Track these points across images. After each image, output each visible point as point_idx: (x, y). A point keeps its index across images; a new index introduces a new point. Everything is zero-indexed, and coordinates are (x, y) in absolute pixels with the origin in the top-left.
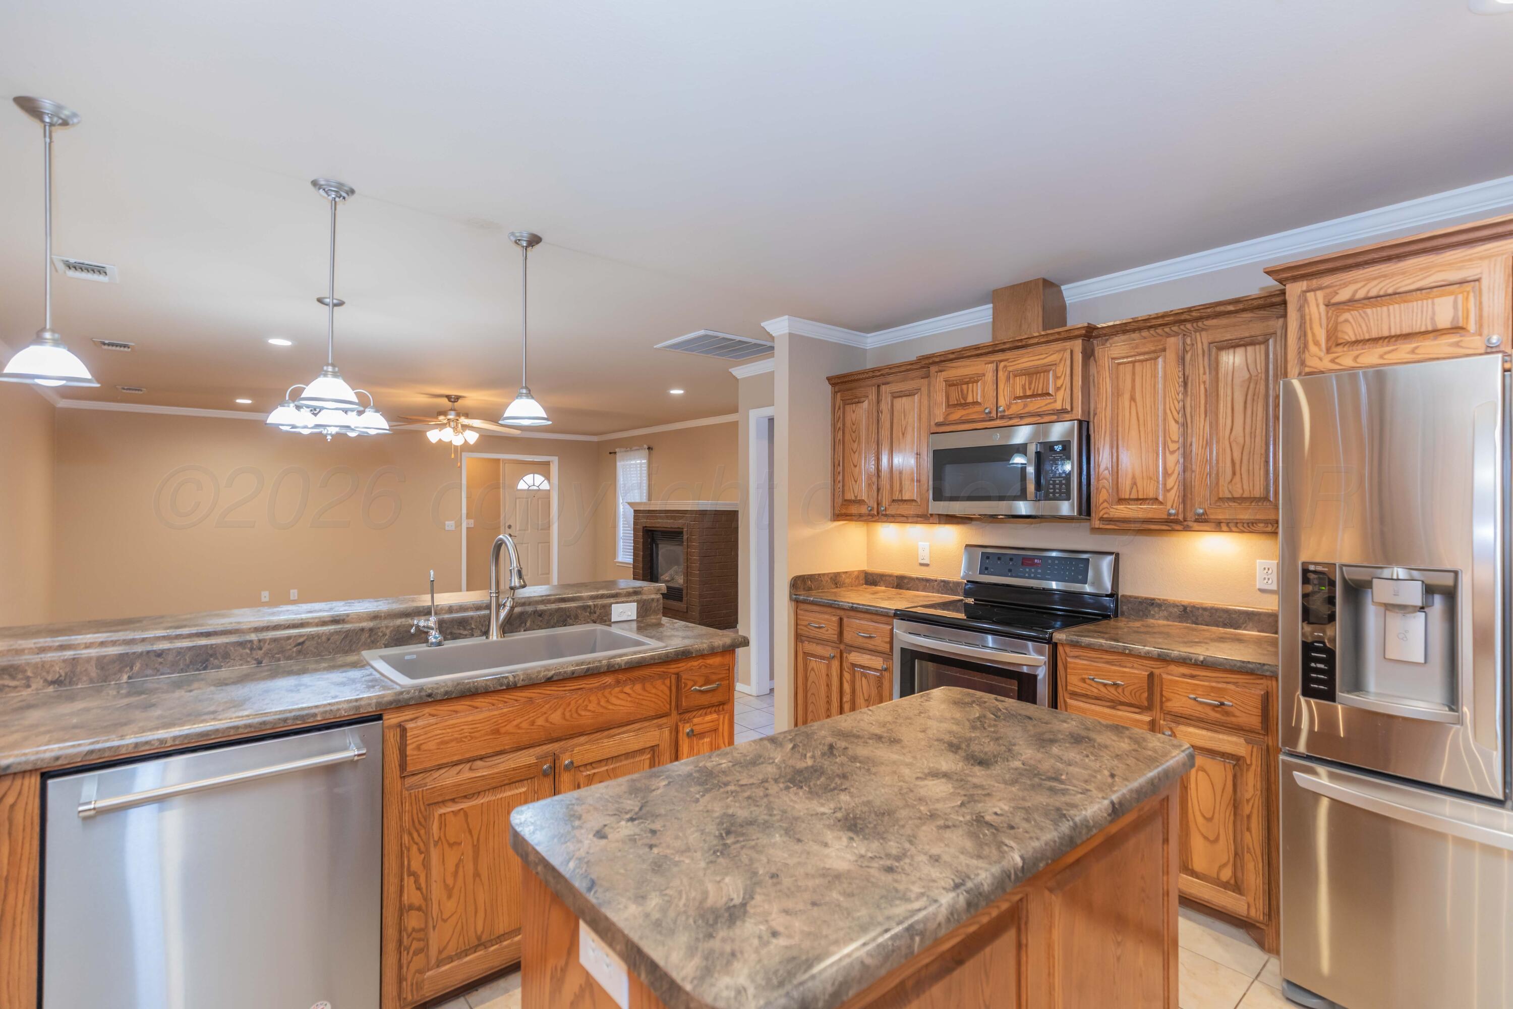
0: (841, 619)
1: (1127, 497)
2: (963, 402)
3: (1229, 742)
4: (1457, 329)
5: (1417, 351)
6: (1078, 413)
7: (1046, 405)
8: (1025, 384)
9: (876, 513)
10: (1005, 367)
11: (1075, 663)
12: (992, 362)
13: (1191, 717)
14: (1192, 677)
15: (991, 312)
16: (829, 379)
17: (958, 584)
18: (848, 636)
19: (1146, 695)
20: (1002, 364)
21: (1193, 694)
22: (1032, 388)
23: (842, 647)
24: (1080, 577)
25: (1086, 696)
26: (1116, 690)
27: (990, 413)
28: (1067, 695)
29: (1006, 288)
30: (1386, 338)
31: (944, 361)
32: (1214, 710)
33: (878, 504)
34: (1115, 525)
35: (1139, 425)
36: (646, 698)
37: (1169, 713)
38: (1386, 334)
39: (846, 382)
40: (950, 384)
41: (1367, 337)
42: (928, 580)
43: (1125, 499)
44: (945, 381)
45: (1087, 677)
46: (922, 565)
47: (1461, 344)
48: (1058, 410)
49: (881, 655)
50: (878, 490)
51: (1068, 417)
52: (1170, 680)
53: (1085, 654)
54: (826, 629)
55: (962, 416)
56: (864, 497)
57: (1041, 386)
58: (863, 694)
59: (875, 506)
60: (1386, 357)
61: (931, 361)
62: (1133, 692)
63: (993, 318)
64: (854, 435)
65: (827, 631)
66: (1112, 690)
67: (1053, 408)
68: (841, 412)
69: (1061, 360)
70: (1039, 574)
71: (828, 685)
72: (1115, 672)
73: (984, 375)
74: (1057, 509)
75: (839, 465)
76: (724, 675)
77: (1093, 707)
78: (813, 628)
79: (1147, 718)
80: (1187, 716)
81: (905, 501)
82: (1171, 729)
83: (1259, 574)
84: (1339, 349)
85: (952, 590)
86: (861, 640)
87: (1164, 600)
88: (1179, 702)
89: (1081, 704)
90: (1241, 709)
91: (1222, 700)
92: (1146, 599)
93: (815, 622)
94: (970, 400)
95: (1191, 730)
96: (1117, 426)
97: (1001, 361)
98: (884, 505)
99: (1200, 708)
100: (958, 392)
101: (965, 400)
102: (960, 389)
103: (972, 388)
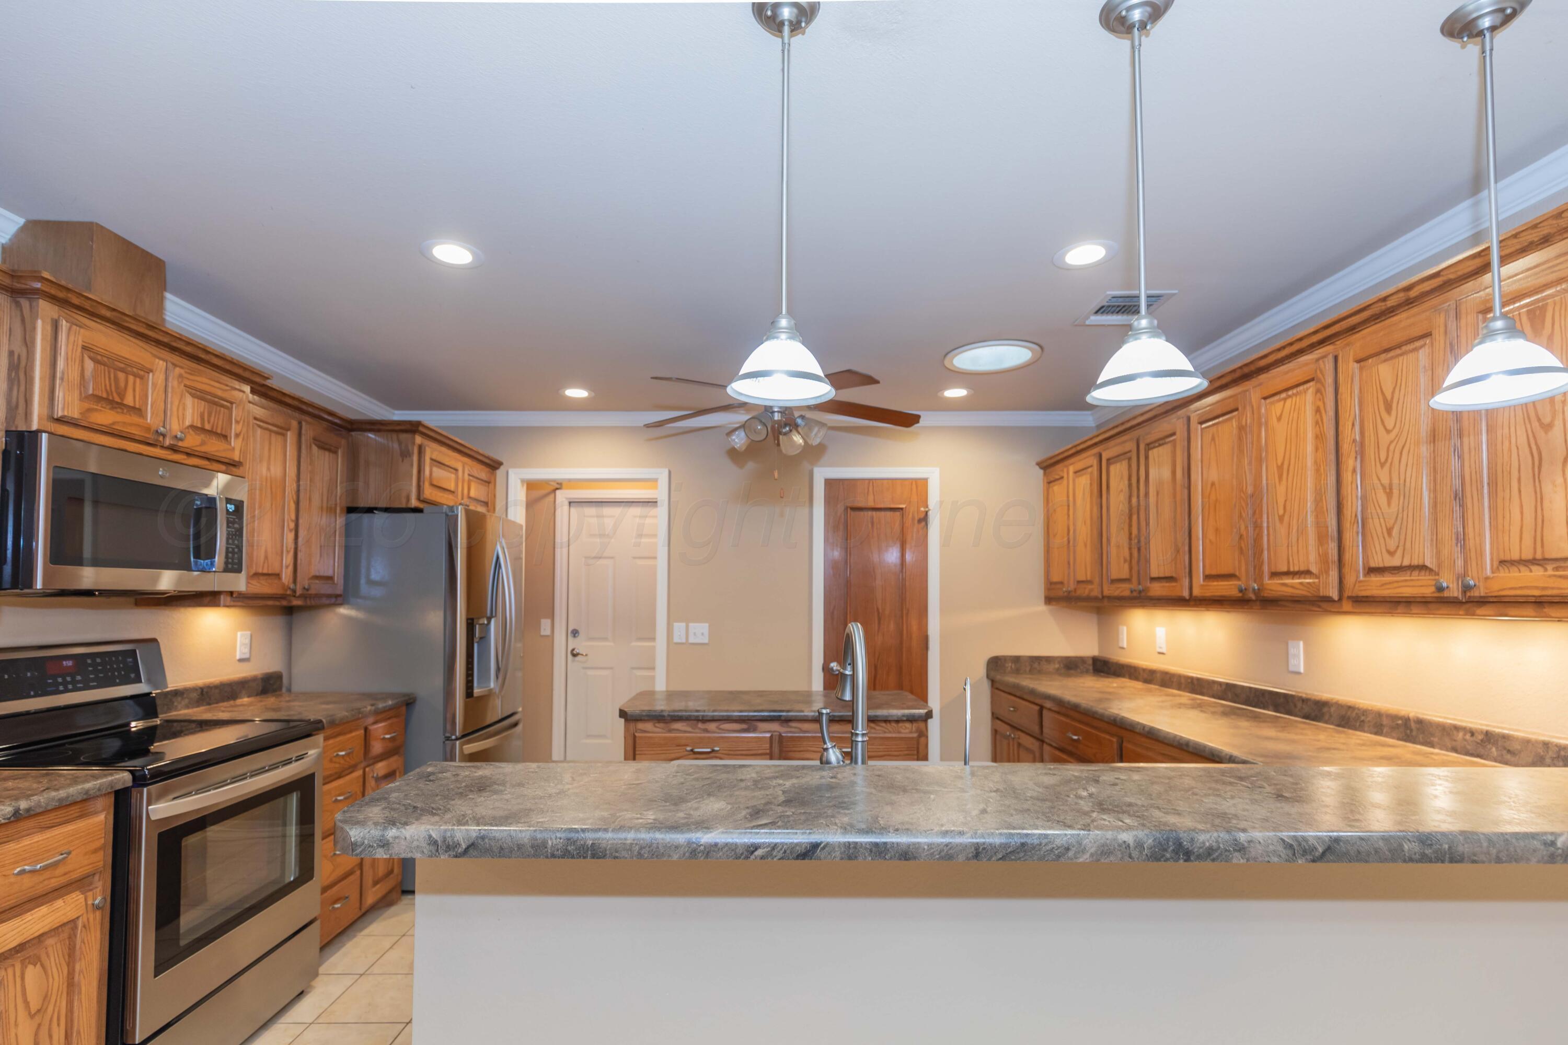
1: (260, 571)
2: (117, 399)
7: (224, 450)
8: (204, 412)
10: (178, 376)
12: (159, 357)
20: (174, 371)
22: (211, 422)
40: (94, 357)
43: (258, 574)
44: (86, 345)
48: (234, 461)
55: (114, 423)
57: (220, 423)
58: (26, 1003)
67: (231, 457)
69: (240, 402)
73: (148, 371)
83: (239, 645)
84: (431, 487)
94: (129, 400)
97: (172, 364)
100: (110, 378)
101: (122, 399)
102: (112, 376)
103: (134, 383)
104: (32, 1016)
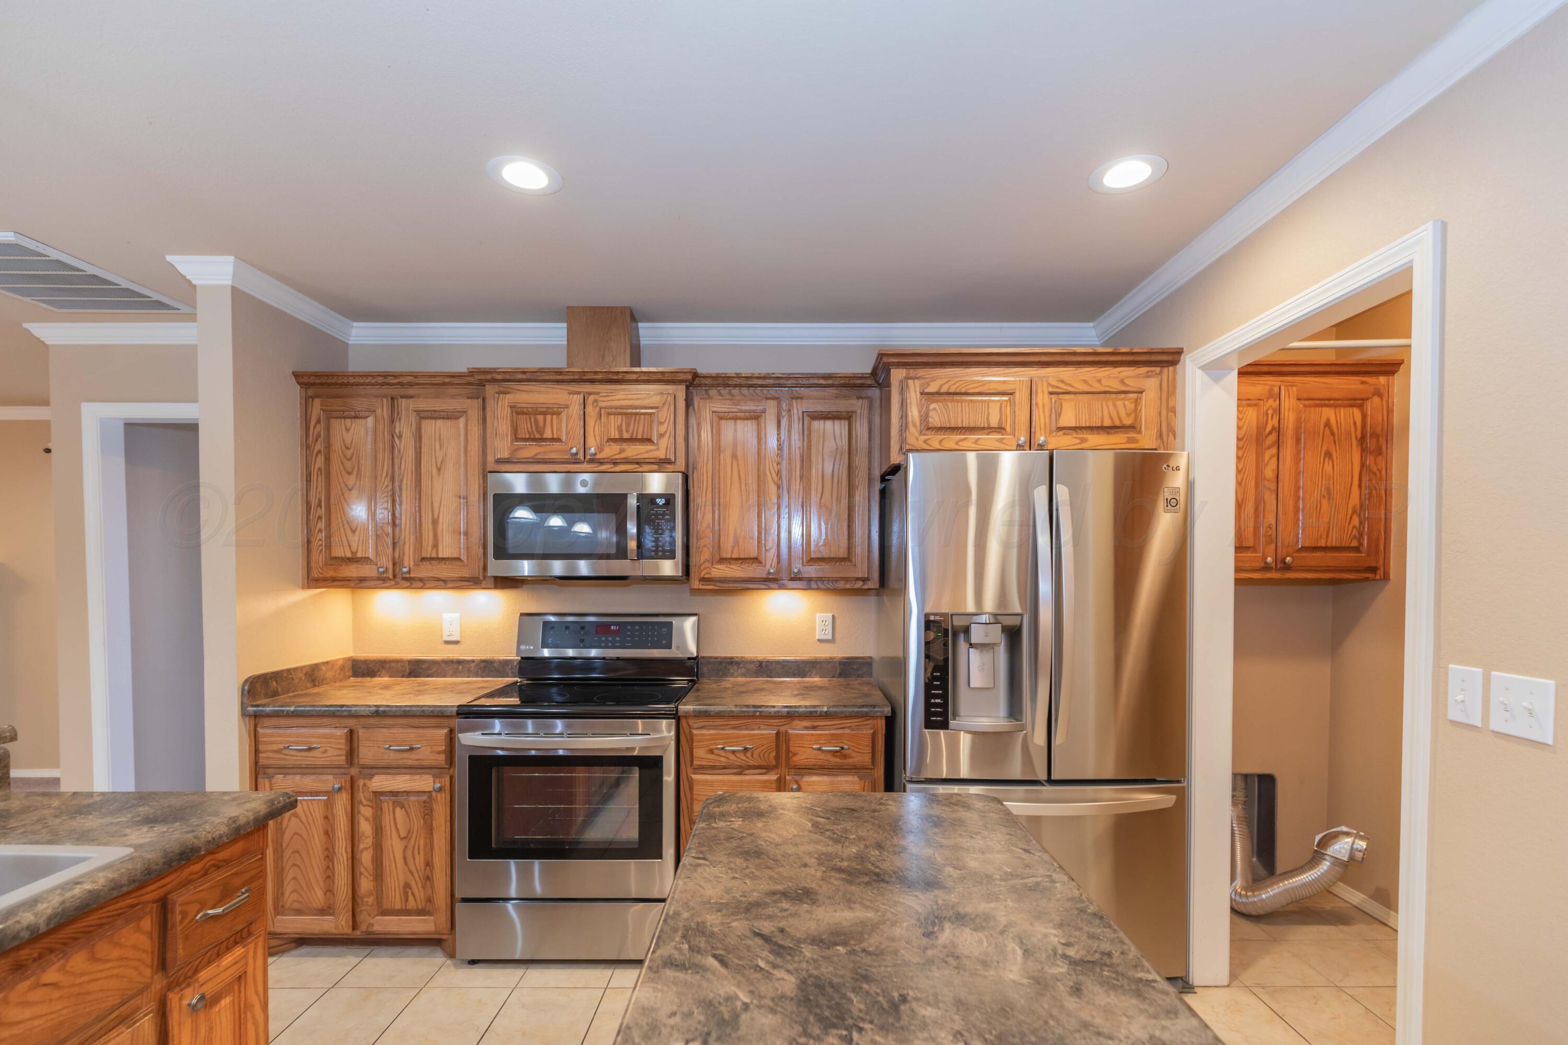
0: (351, 732)
1: (729, 556)
2: (538, 436)
3: (846, 782)
4: (1000, 429)
5: (979, 442)
6: (681, 464)
7: (647, 452)
8: (621, 424)
9: (391, 576)
10: (595, 401)
11: (703, 735)
12: (578, 393)
13: (814, 767)
14: (814, 728)
15: (565, 332)
16: (296, 375)
17: (506, 663)
18: (367, 754)
19: (774, 754)
20: (592, 398)
21: (817, 744)
22: (631, 431)
23: (354, 771)
24: (664, 642)
25: (713, 767)
26: (745, 755)
27: (577, 454)
28: (690, 770)
29: (584, 308)
30: (960, 428)
31: (509, 381)
32: (834, 756)
33: (394, 564)
34: (715, 585)
35: (740, 483)
36: (99, 975)
37: (795, 767)
38: (960, 425)
39: (329, 385)
40: (517, 411)
41: (948, 426)
42: (459, 662)
43: (726, 559)
44: (511, 407)
45: (714, 747)
46: (447, 642)
47: (1004, 441)
48: (660, 459)
49: (428, 771)
50: (394, 544)
51: (670, 467)
52: (797, 735)
53: (710, 723)
54: (322, 750)
55: (537, 454)
56: (371, 554)
57: (641, 430)
58: (397, 830)
59: (391, 566)
60: (960, 443)
61: (489, 377)
62: (762, 755)
63: (568, 340)
64: (348, 465)
65: (325, 752)
66: (742, 756)
67: (655, 456)
68: (321, 428)
69: (664, 404)
70: (617, 642)
71: (327, 833)
72: (744, 736)
73: (567, 407)
74: (657, 568)
75: (320, 505)
76: (253, 873)
77: (721, 777)
78: (294, 753)
79: (773, 777)
80: (810, 767)
81: (443, 559)
82: (797, 782)
83: (818, 626)
84: (929, 432)
85: (497, 671)
86: (392, 756)
87: (742, 658)
88: (804, 755)
89: (708, 777)
90: (857, 750)
91: (841, 745)
92: (725, 658)
93: (297, 743)
94: (548, 434)
95: (815, 778)
96: (719, 483)
97: (590, 394)
98: (406, 564)
99: (822, 756)
100: (531, 423)
101: (542, 435)
102: (533, 420)
103: (552, 420)
104: (402, 839)
